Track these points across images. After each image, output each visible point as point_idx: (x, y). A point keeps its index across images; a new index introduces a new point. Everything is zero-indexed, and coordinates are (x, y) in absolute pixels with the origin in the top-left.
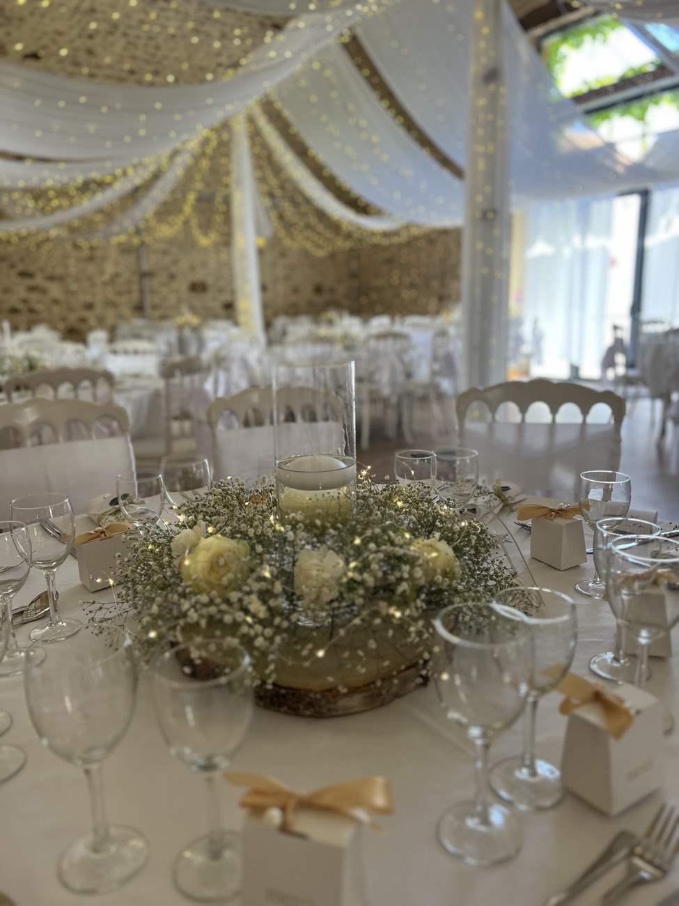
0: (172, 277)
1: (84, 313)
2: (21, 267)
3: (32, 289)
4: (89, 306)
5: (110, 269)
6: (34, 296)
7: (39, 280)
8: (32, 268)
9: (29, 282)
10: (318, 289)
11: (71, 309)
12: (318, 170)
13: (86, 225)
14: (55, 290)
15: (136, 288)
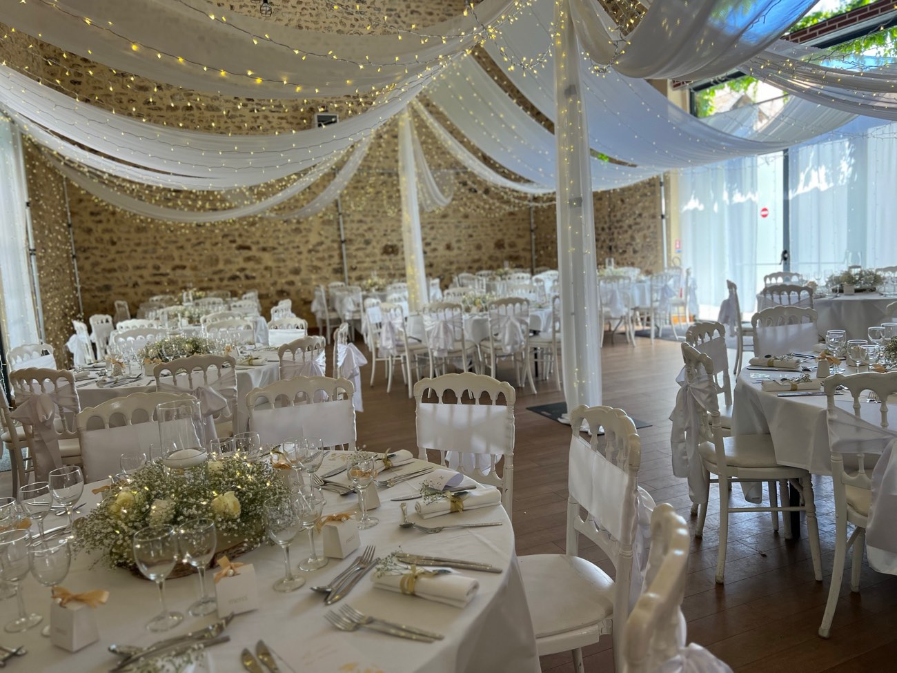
0: (367, 242)
1: (291, 278)
2: (239, 242)
3: (248, 259)
4: (296, 272)
5: (314, 239)
6: (250, 265)
7: (254, 252)
8: (248, 243)
9: (246, 253)
10: (499, 245)
11: (280, 274)
12: (475, 151)
13: (292, 205)
14: (268, 259)
15: (336, 253)
